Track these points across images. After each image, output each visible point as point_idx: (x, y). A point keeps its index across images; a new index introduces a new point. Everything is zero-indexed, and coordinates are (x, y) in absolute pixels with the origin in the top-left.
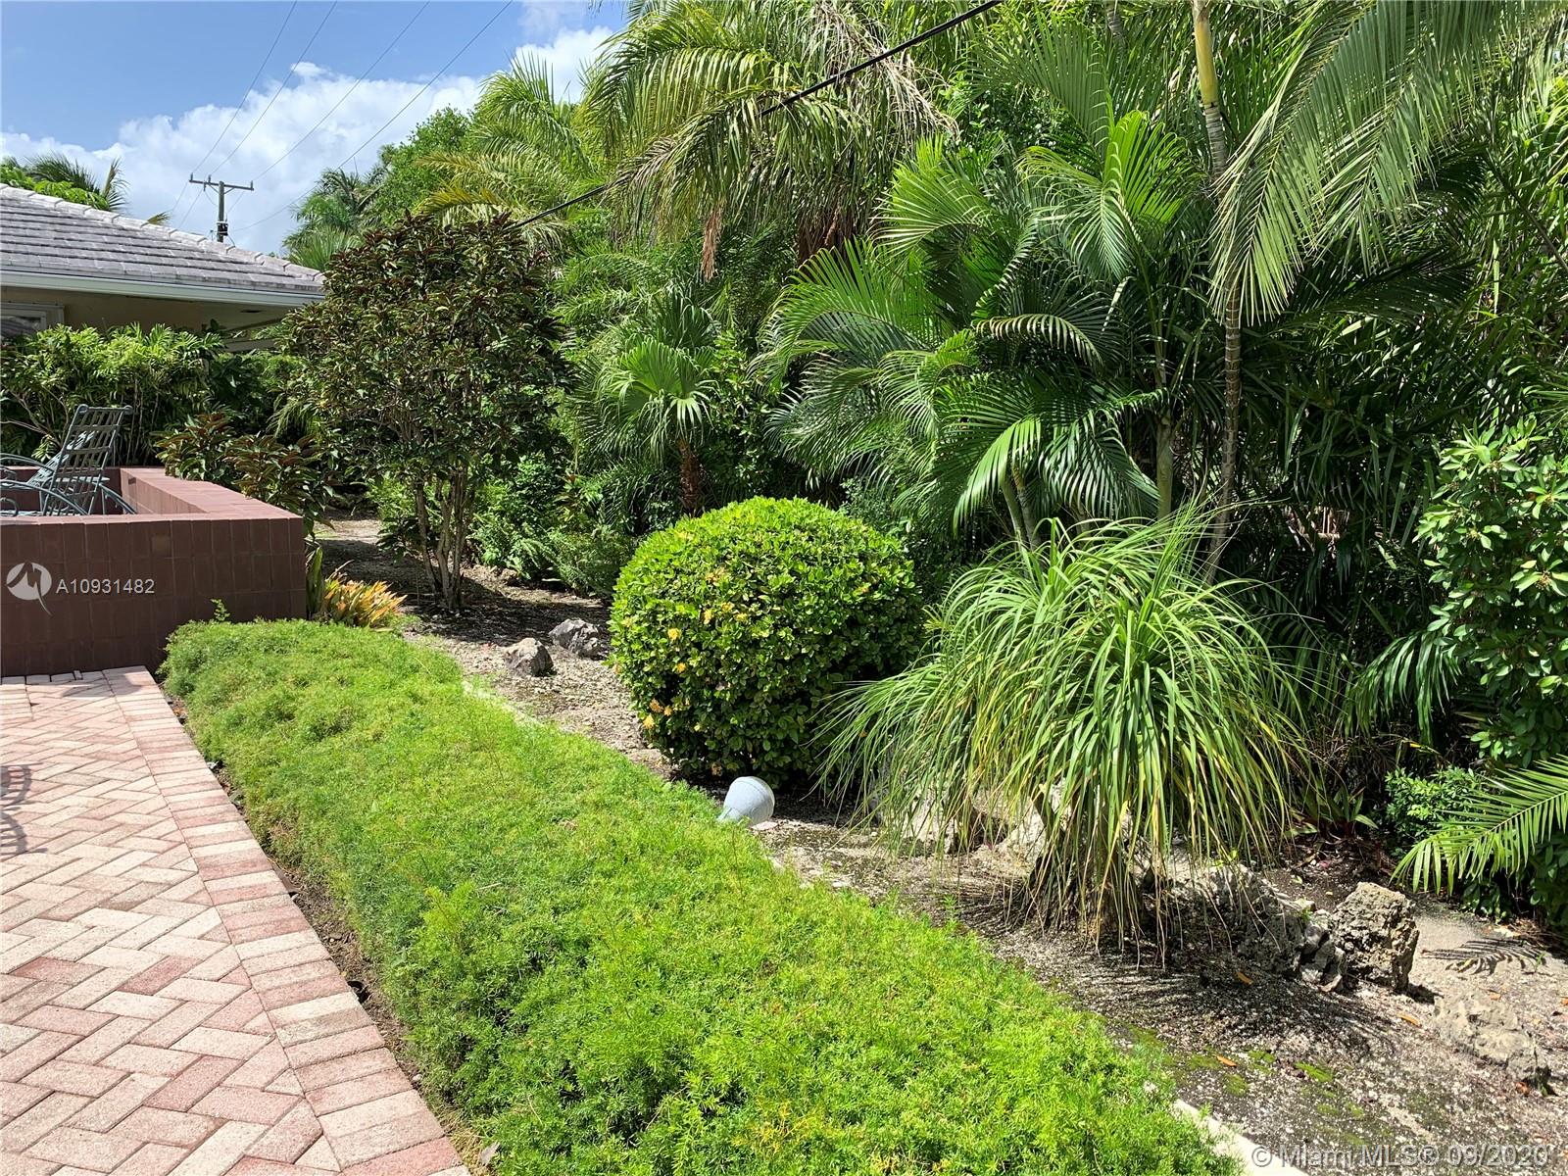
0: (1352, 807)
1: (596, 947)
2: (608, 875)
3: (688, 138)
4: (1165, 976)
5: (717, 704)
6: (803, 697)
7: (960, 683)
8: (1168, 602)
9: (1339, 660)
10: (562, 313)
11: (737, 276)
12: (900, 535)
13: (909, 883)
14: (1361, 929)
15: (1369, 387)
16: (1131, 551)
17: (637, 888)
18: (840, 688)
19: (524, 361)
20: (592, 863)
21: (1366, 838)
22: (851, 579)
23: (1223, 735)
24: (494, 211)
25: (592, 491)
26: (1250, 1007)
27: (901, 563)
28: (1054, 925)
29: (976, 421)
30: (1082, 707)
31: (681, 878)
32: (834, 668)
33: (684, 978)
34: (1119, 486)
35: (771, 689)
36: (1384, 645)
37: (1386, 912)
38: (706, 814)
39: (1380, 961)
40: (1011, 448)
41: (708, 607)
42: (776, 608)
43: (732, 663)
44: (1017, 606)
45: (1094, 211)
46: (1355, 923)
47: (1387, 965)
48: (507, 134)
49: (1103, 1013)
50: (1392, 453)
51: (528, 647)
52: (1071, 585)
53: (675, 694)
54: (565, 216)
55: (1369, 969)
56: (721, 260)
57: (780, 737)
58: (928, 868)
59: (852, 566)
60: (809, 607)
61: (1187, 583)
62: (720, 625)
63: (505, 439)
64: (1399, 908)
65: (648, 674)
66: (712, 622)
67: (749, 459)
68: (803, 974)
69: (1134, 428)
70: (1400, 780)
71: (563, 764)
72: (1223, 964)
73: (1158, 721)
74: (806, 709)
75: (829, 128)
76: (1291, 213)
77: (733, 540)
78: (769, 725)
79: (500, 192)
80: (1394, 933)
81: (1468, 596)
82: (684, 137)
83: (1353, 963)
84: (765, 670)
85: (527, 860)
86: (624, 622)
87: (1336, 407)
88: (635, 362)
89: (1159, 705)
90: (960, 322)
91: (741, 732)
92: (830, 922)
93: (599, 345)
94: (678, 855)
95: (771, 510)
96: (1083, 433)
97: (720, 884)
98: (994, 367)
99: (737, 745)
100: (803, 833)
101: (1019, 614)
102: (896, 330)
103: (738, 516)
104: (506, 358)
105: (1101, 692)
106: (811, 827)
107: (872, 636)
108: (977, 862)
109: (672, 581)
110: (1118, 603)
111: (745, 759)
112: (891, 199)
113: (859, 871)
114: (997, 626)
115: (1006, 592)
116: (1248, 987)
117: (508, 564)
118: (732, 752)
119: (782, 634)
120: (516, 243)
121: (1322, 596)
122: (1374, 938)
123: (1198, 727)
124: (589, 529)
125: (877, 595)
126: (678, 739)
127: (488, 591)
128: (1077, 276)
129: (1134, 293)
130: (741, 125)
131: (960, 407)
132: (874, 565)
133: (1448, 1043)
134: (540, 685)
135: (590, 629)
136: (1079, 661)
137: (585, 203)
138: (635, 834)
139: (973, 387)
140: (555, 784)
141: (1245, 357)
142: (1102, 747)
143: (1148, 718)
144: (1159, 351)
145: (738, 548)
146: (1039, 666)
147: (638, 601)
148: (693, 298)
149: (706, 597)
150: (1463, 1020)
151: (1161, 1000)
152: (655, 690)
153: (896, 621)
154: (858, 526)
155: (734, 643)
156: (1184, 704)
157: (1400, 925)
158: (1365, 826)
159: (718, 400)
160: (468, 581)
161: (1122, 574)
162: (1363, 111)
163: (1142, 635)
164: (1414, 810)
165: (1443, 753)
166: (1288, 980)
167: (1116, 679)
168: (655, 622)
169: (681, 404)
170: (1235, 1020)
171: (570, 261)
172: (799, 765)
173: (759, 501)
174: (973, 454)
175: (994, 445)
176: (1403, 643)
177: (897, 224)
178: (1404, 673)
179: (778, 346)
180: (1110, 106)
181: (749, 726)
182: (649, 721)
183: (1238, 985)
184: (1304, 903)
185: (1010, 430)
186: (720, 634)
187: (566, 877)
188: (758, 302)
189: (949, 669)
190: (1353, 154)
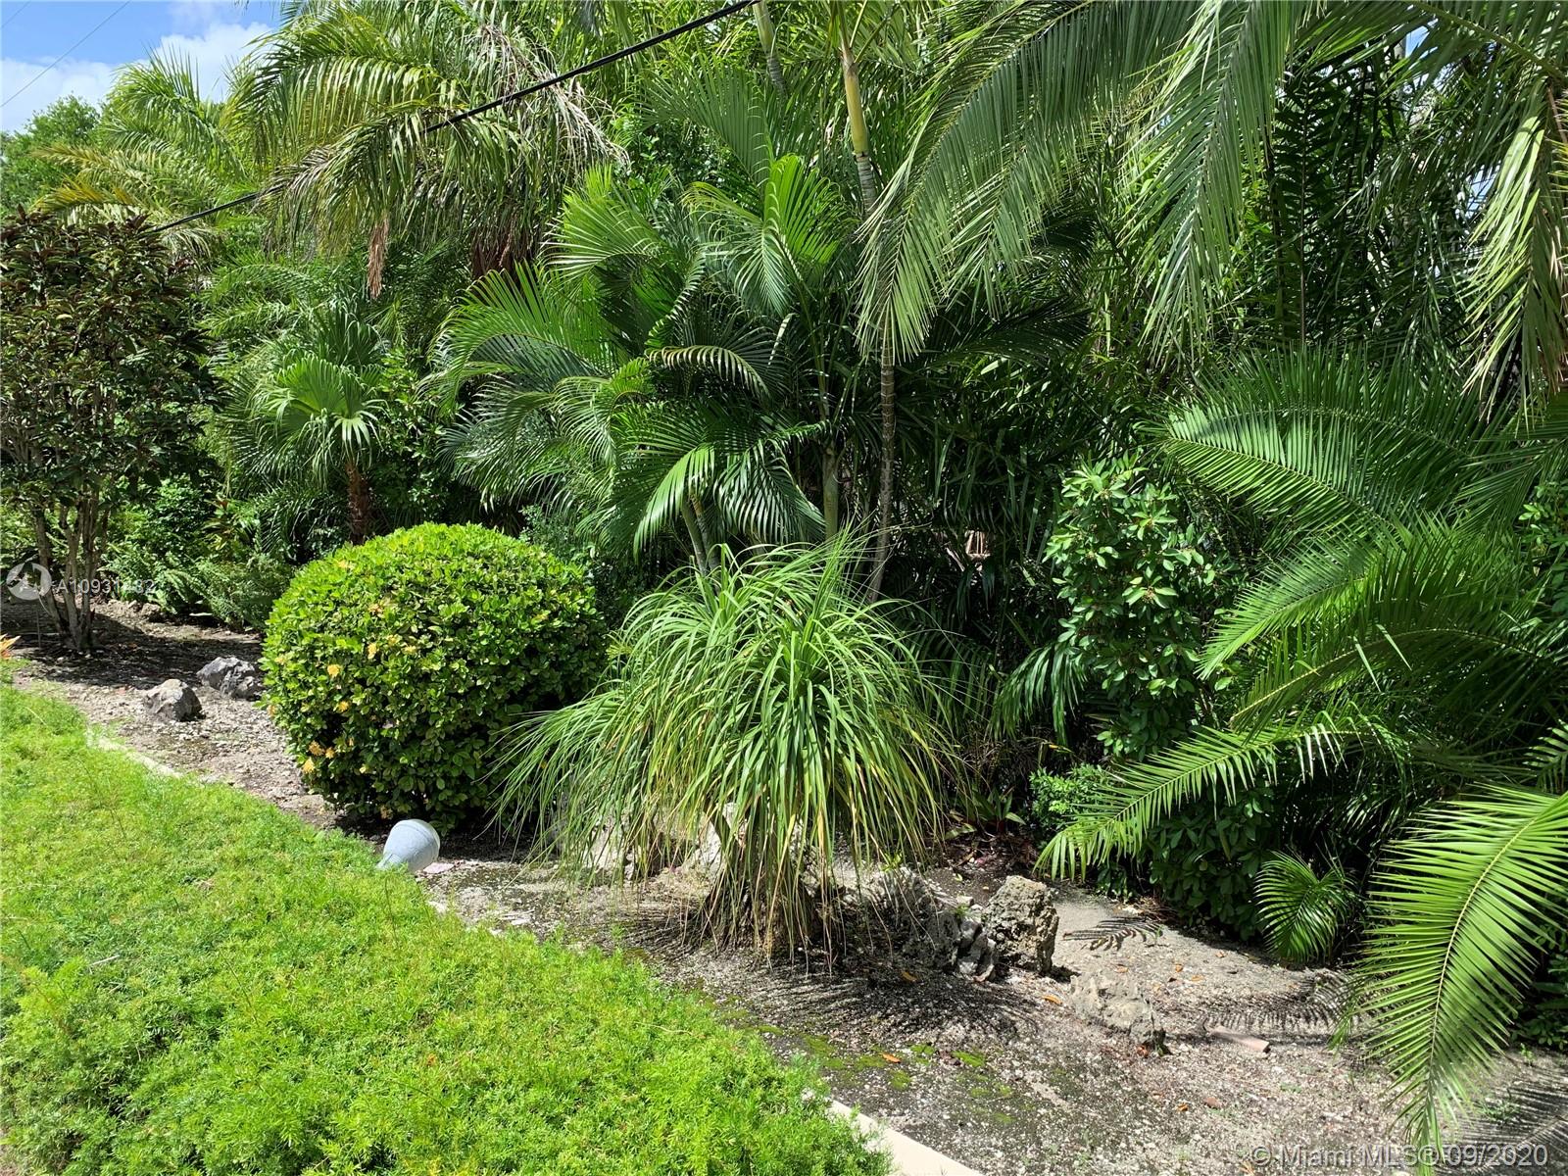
0: (1003, 805)
1: (230, 1017)
2: (246, 936)
3: (347, 150)
4: (837, 982)
5: (385, 743)
6: (480, 731)
7: (638, 707)
8: (828, 622)
9: (987, 671)
10: (210, 326)
11: (408, 293)
12: (585, 560)
13: (592, 914)
14: (1010, 919)
15: (1006, 420)
16: (794, 575)
17: (280, 947)
18: (519, 719)
19: (164, 376)
20: (228, 926)
21: (1017, 833)
22: (529, 607)
23: (879, 747)
24: (130, 212)
25: (247, 517)
26: (913, 1003)
27: (582, 589)
28: (732, 941)
29: (656, 449)
30: (752, 726)
31: (330, 933)
32: (513, 698)
33: (331, 1039)
34: (789, 513)
35: (444, 725)
36: (1026, 655)
37: (1031, 901)
38: (363, 862)
39: (1026, 948)
40: (686, 477)
41: (373, 640)
42: (448, 639)
43: (400, 699)
44: (691, 629)
45: (754, 248)
46: (1004, 915)
47: (1032, 951)
48: (145, 130)
49: (779, 1024)
50: (1027, 481)
51: (171, 690)
52: (741, 609)
53: (338, 735)
54: (213, 222)
55: (1018, 956)
56: (389, 275)
57: (455, 774)
58: (609, 898)
59: (530, 593)
60: (484, 637)
61: (847, 606)
62: (386, 658)
63: (142, 461)
64: (1042, 897)
65: (306, 715)
66: (377, 656)
67: (423, 483)
68: (460, 1021)
69: (802, 457)
70: (1044, 780)
71: (199, 819)
72: (889, 965)
73: (822, 735)
74: (483, 743)
75: (498, 148)
76: (925, 261)
77: (400, 569)
78: (442, 762)
79: (137, 192)
80: (1039, 921)
81: (1088, 610)
82: (342, 148)
83: (1004, 952)
84: (437, 705)
85: (153, 927)
86: (277, 660)
87: (979, 440)
88: (294, 380)
89: (821, 720)
90: (635, 350)
91: (412, 772)
92: (492, 964)
93: (253, 360)
94: (328, 909)
95: (442, 536)
96: (753, 462)
97: (375, 936)
98: (669, 395)
99: (408, 785)
100: (482, 871)
101: (693, 638)
102: (572, 356)
103: (406, 543)
104: (142, 372)
105: (768, 712)
106: (490, 865)
107: (552, 664)
108: (660, 886)
109: (331, 613)
110: (783, 623)
111: (418, 799)
112: (562, 225)
113: (538, 906)
114: (673, 650)
115: (682, 616)
116: (912, 984)
117: (150, 598)
118: (402, 794)
119: (455, 666)
120: (153, 248)
121: (972, 613)
122: (1022, 927)
123: (856, 739)
124: (244, 557)
125: (557, 623)
126: (342, 783)
127: (126, 629)
128: (743, 309)
129: (798, 329)
130: (404, 139)
131: (637, 434)
132: (553, 592)
133: (1083, 1018)
134: (187, 731)
135: (245, 667)
136: (748, 681)
137: (238, 210)
138: (279, 890)
139: (649, 415)
140: (190, 841)
141: (900, 393)
142: (770, 766)
143: (812, 733)
144: (822, 386)
145: (405, 577)
146: (713, 688)
147: (292, 637)
148: (358, 315)
149: (370, 630)
150: (1094, 995)
151: (833, 1005)
152: (314, 732)
153: (577, 648)
154: (539, 553)
155: (402, 677)
156: (843, 717)
157: (1043, 913)
158: (1016, 824)
159: (388, 421)
160: (102, 617)
161: (786, 598)
162: (984, 173)
163: (805, 655)
164: (1056, 806)
165: (1076, 750)
166: (948, 974)
167: (782, 698)
168: (313, 658)
169: (346, 423)
170: (901, 1016)
171: (220, 270)
172: (477, 802)
173: (429, 527)
174: (651, 481)
175: (671, 472)
176: (1040, 652)
177: (568, 251)
178: (1041, 680)
179: (449, 367)
180: (770, 149)
181: (420, 765)
182: (309, 765)
183: (904, 984)
184: (966, 899)
185: (686, 457)
186: (386, 669)
187: (197, 942)
188: (430, 320)
189: (626, 695)
190: (977, 210)
